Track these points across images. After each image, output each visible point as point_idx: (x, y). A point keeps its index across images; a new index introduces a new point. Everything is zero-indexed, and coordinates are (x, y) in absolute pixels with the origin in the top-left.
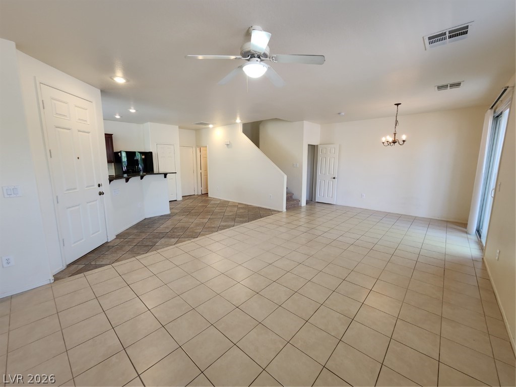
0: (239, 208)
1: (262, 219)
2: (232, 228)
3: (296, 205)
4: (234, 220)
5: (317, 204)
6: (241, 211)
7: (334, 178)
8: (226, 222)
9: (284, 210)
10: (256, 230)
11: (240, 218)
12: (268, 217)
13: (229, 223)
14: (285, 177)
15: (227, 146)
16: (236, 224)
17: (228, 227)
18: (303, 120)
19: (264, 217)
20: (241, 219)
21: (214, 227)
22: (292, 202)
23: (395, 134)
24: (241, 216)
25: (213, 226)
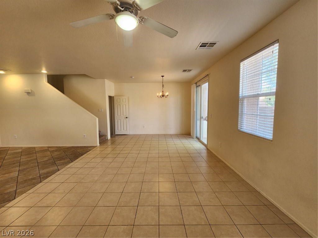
0: (51, 152)
1: (84, 156)
2: (58, 173)
3: (104, 140)
4: (54, 164)
5: (116, 136)
6: (56, 153)
7: (127, 118)
8: (46, 168)
9: (98, 144)
10: (86, 166)
11: (60, 160)
12: (88, 153)
13: (52, 169)
14: (97, 119)
15: (28, 95)
16: (59, 167)
17: (53, 173)
18: (104, 79)
19: (84, 154)
20: (62, 161)
21: (34, 179)
22: (102, 137)
23: (163, 92)
24: (60, 159)
25: (31, 177)
